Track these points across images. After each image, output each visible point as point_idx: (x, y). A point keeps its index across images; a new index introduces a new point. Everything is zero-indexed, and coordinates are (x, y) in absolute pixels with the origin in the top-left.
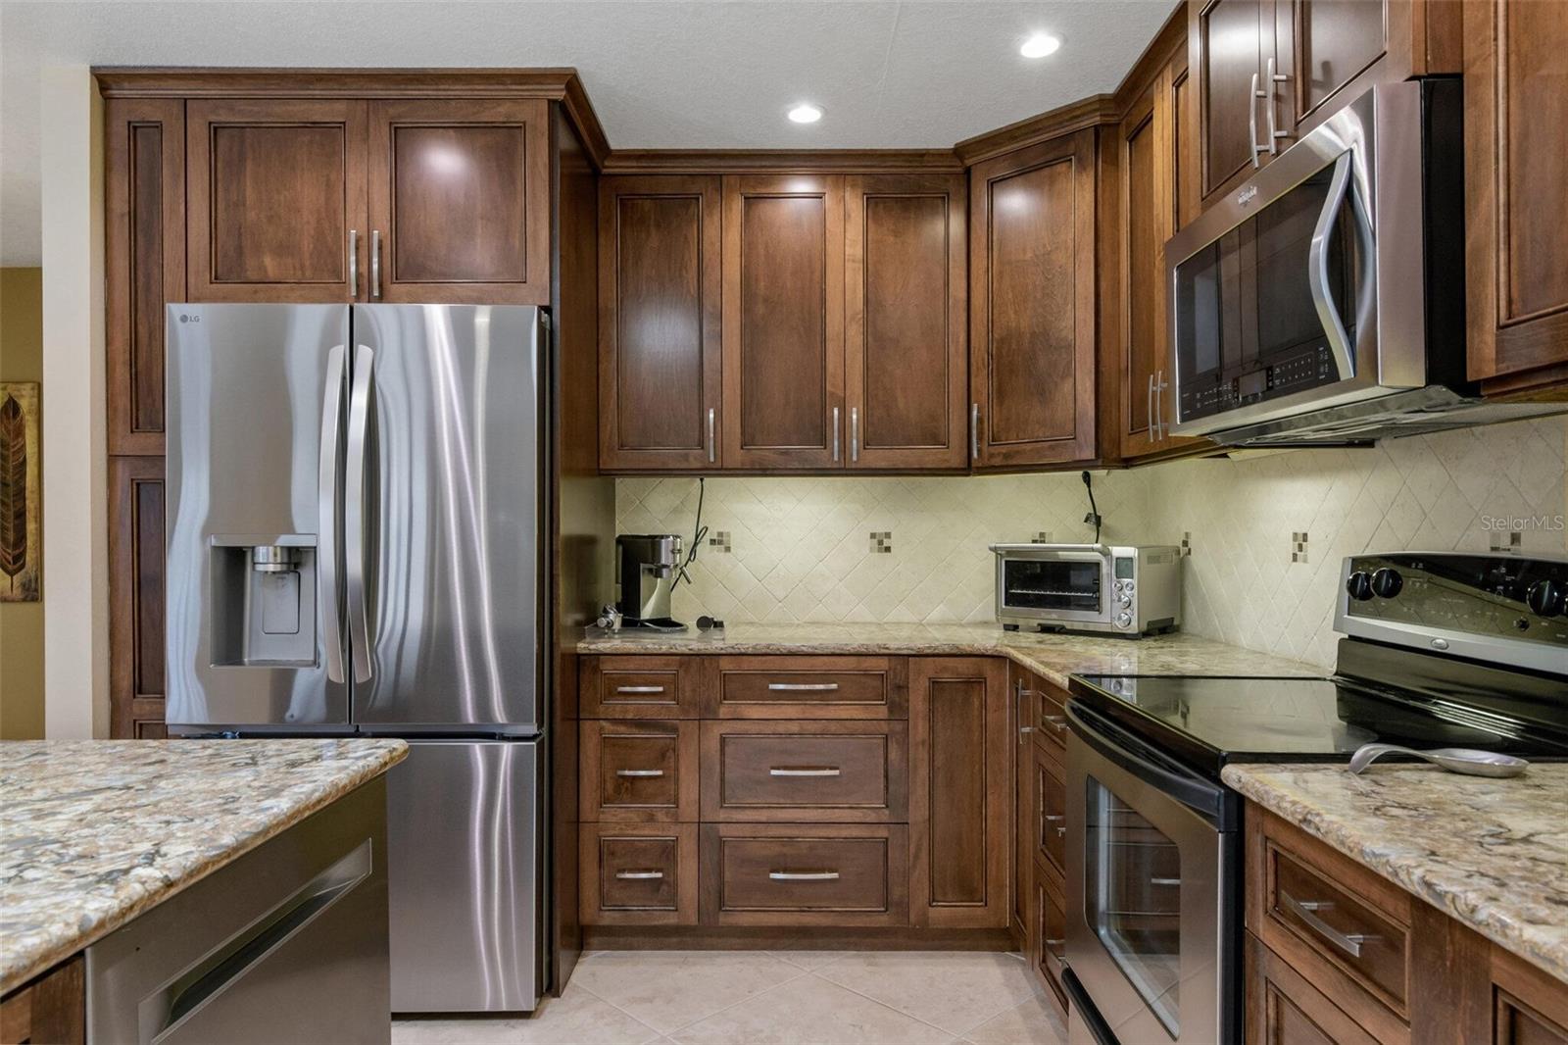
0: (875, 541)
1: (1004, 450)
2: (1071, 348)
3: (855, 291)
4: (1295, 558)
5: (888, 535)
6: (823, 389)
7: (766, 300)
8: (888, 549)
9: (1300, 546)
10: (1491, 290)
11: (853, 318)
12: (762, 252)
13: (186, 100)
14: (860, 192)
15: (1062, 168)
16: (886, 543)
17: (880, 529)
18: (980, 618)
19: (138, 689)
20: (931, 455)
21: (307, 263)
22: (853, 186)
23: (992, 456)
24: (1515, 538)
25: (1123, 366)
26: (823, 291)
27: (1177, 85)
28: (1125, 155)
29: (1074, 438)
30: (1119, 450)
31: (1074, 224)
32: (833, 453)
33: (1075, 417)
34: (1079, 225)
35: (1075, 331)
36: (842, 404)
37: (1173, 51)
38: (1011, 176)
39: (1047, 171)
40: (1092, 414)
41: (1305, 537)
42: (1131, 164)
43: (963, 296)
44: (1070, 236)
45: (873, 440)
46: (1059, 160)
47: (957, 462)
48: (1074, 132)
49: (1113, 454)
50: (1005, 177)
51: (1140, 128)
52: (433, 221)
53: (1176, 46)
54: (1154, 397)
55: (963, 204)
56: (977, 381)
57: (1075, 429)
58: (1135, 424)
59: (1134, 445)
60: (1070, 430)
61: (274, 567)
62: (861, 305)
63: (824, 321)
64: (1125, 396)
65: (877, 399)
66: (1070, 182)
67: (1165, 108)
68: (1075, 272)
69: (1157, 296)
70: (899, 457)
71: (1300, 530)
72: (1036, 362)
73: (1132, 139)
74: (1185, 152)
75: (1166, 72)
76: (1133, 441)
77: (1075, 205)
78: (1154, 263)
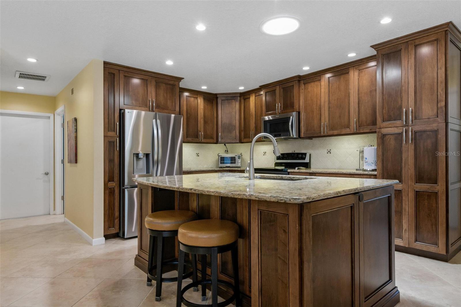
0: (197, 154)
1: (225, 140)
2: (235, 126)
3: (202, 113)
4: (264, 155)
5: (199, 154)
6: (197, 129)
8: (199, 156)
9: (265, 154)
10: (303, 130)
11: (202, 118)
12: (189, 106)
13: (119, 70)
14: (202, 98)
17: (198, 152)
18: (211, 167)
20: (211, 141)
21: (141, 103)
22: (202, 97)
23: (222, 141)
24: (295, 151)
25: (242, 129)
26: (197, 113)
27: (255, 96)
28: (243, 101)
29: (236, 139)
30: (241, 141)
31: (235, 109)
32: (199, 140)
33: (236, 136)
34: (236, 109)
35: (236, 124)
36: (200, 132)
37: (255, 92)
38: (225, 100)
39: (231, 100)
40: (238, 136)
41: (266, 152)
42: (244, 103)
43: (216, 116)
44: (235, 110)
45: (205, 138)
46: (233, 99)
47: (215, 142)
48: (236, 96)
49: (241, 142)
50: (224, 100)
51: (246, 99)
52: (161, 99)
53: (256, 92)
54: (252, 134)
55: (216, 102)
56: (220, 130)
57: (236, 138)
58: (245, 138)
59: (245, 140)
60: (235, 137)
61: (142, 157)
62: (203, 116)
63: (197, 118)
64: (243, 134)
65: (205, 131)
66: (235, 103)
67: (253, 98)
68: (235, 116)
69: (251, 122)
70: (208, 141)
71: (265, 152)
72: (229, 128)
73: (245, 99)
74: (257, 105)
75: (253, 94)
76: (244, 140)
77: (235, 107)
78: (250, 117)
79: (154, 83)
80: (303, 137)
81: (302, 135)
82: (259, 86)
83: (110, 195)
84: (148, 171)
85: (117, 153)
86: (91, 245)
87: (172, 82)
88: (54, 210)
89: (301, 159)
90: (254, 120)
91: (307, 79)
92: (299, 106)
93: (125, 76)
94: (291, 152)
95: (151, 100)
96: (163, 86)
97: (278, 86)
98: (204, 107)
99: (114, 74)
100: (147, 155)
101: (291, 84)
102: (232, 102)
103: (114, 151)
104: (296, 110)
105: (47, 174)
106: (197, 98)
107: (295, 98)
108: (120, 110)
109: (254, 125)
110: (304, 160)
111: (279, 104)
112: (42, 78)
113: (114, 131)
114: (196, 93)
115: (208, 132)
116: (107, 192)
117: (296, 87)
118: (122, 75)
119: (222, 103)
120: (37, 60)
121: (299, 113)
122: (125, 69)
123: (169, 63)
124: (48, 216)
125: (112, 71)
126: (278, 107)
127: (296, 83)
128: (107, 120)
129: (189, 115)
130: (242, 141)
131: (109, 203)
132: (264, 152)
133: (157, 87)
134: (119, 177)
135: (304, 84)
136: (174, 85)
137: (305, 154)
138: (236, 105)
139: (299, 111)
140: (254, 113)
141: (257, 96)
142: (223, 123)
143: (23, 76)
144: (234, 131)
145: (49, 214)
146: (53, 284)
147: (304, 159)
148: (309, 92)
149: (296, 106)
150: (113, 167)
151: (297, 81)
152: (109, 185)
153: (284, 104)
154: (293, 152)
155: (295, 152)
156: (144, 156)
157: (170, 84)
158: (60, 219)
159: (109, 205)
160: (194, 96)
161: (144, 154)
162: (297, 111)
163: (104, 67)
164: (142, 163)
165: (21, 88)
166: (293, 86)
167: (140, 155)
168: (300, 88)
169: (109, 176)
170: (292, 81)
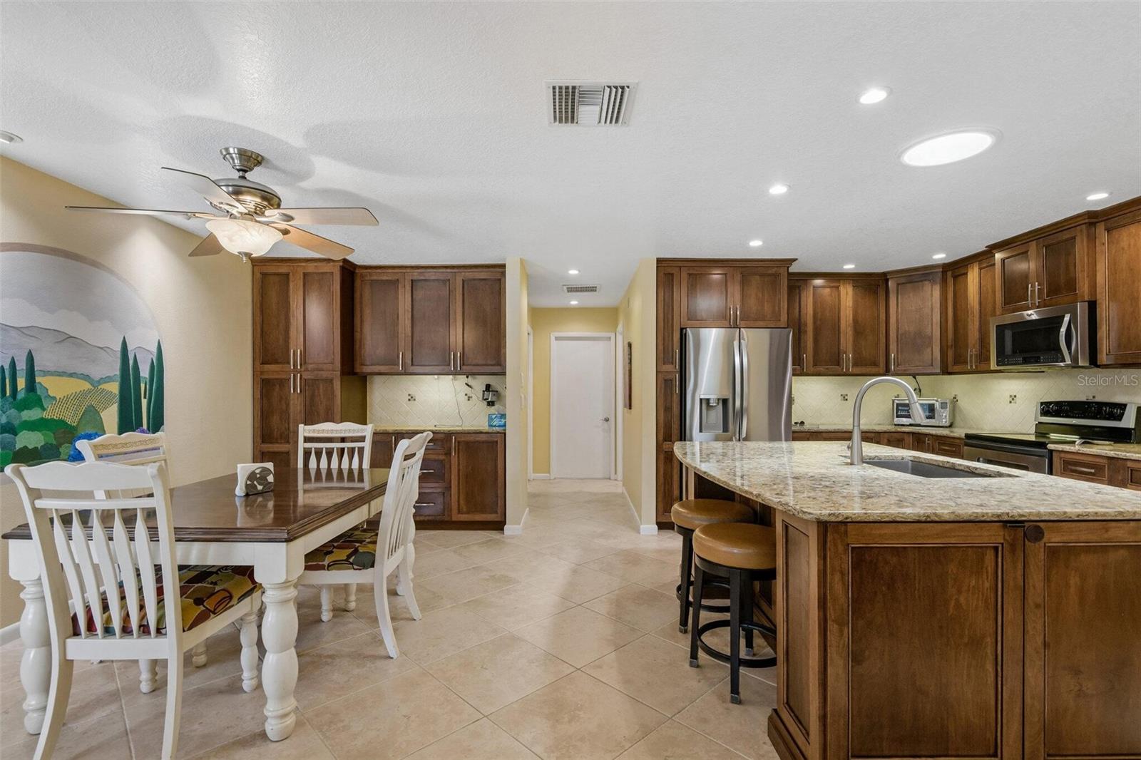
1: (904, 369)
2: (931, 338)
3: (850, 317)
4: (1011, 402)
5: (847, 395)
6: (839, 348)
7: (820, 320)
8: (846, 400)
9: (1013, 399)
10: (1105, 347)
11: (849, 325)
12: (819, 305)
13: (681, 267)
14: (850, 286)
15: (927, 283)
16: (846, 397)
17: (844, 393)
18: (878, 422)
19: (665, 440)
20: (874, 370)
21: (715, 315)
23: (899, 370)
24: (1094, 397)
25: (949, 344)
27: (980, 269)
28: (950, 281)
29: (932, 366)
30: (947, 369)
31: (932, 300)
32: (843, 369)
33: (932, 359)
34: (934, 300)
35: (932, 333)
36: (846, 353)
37: (979, 259)
38: (907, 283)
39: (920, 283)
40: (939, 358)
41: (1015, 396)
42: (954, 284)
43: (884, 319)
44: (930, 303)
45: (855, 364)
46: (926, 280)
47: (882, 371)
48: (932, 273)
49: (946, 371)
50: (903, 283)
51: (959, 275)
52: (752, 302)
53: (981, 258)
54: (971, 356)
55: (885, 289)
56: (893, 347)
57: (932, 363)
58: (956, 362)
59: (957, 368)
60: (930, 363)
61: (714, 404)
62: (851, 321)
63: (839, 327)
64: (951, 353)
65: (856, 351)
66: (930, 287)
67: (975, 273)
68: (932, 315)
69: (970, 327)
70: (864, 370)
71: (1013, 394)
72: (916, 342)
73: (955, 277)
74: (985, 288)
75: (975, 264)
76: (955, 367)
77: (932, 295)
78: (968, 316)
79: (738, 277)
80: (1105, 363)
81: (1103, 358)
82: (986, 247)
83: (665, 463)
84: (726, 429)
85: (676, 399)
86: (638, 532)
87: (773, 271)
88: (616, 473)
89: (1108, 419)
90: (978, 324)
91: (1116, 219)
92: (1093, 286)
93: (690, 275)
94: (1083, 399)
95: (734, 307)
96: (756, 280)
97: (1034, 242)
98: (856, 303)
99: (672, 274)
100: (725, 401)
101: (1066, 235)
102: (923, 287)
103: (672, 393)
104: (1084, 296)
105: (607, 420)
106: (838, 287)
107: (1078, 268)
108: (682, 329)
109: (977, 335)
110: (1118, 422)
111: (1037, 283)
112: (592, 289)
113: (673, 364)
114: (836, 278)
115: (864, 352)
116: (662, 457)
117: (1082, 241)
118: (684, 275)
119: (898, 290)
120: (579, 271)
121: (1092, 306)
122: (690, 264)
123: (756, 243)
124: (608, 480)
125: (669, 270)
126: (1033, 291)
127: (1081, 231)
128: (661, 347)
129: (819, 322)
130: (950, 370)
131: (665, 474)
132: (1011, 396)
133: (744, 282)
134: (679, 435)
135: (1108, 230)
136: (776, 276)
137: (1123, 407)
138: (933, 294)
139: (1093, 299)
140: (977, 307)
141: (984, 268)
142: (900, 332)
143: (571, 290)
144: (929, 350)
145: (610, 479)
146: (575, 572)
147: (1119, 418)
148: (1123, 249)
149: (1084, 288)
150: (669, 418)
151: (1084, 226)
152: (664, 447)
153: (1049, 284)
154: (1091, 400)
155: (1097, 399)
156: (718, 403)
157: (770, 275)
158: (619, 488)
159: (665, 477)
160: (832, 285)
161: (719, 399)
162: (1086, 299)
163: (657, 267)
164: (716, 415)
165: (574, 303)
166: (1074, 238)
167: (711, 401)
168: (1097, 240)
169: (665, 433)
170: (1072, 227)
